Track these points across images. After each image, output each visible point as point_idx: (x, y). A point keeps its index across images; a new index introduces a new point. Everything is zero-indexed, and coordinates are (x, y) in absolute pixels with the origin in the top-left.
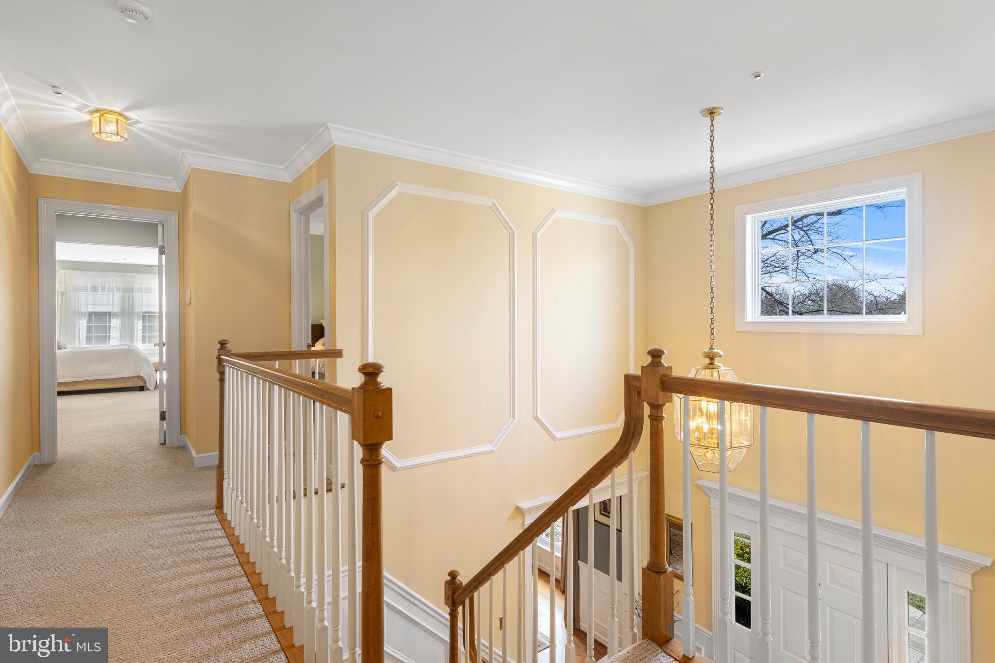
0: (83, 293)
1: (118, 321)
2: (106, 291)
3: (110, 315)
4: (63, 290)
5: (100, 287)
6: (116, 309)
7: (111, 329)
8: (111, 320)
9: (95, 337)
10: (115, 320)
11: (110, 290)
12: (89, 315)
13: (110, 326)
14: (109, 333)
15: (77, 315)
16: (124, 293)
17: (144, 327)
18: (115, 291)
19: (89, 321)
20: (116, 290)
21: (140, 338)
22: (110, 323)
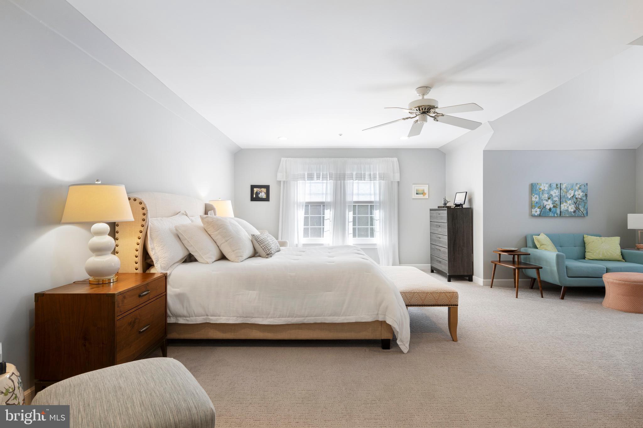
0: (301, 181)
1: (331, 212)
2: (321, 179)
3: (324, 206)
4: (285, 179)
5: (315, 175)
6: (329, 199)
7: (325, 221)
8: (325, 210)
9: (311, 229)
10: (329, 210)
11: (325, 177)
12: (306, 206)
13: (323, 217)
14: (323, 225)
15: (296, 205)
16: (336, 180)
17: (354, 218)
18: (328, 179)
19: (306, 212)
20: (330, 177)
21: (351, 231)
22: (324, 214)
